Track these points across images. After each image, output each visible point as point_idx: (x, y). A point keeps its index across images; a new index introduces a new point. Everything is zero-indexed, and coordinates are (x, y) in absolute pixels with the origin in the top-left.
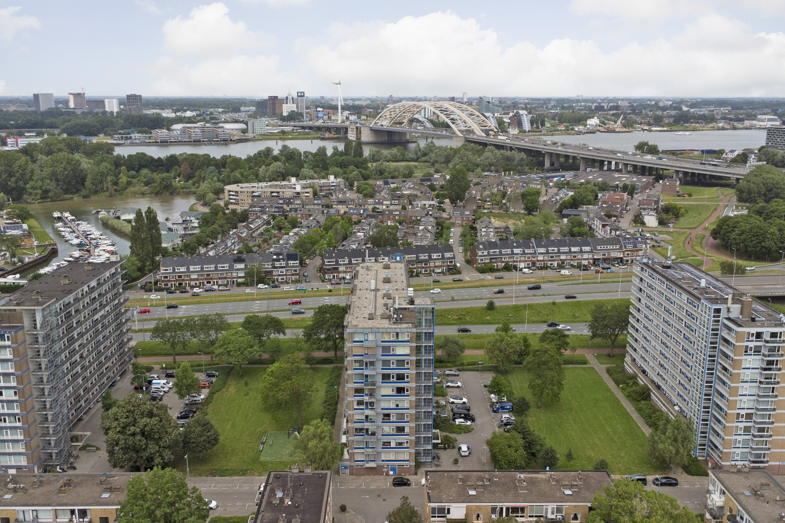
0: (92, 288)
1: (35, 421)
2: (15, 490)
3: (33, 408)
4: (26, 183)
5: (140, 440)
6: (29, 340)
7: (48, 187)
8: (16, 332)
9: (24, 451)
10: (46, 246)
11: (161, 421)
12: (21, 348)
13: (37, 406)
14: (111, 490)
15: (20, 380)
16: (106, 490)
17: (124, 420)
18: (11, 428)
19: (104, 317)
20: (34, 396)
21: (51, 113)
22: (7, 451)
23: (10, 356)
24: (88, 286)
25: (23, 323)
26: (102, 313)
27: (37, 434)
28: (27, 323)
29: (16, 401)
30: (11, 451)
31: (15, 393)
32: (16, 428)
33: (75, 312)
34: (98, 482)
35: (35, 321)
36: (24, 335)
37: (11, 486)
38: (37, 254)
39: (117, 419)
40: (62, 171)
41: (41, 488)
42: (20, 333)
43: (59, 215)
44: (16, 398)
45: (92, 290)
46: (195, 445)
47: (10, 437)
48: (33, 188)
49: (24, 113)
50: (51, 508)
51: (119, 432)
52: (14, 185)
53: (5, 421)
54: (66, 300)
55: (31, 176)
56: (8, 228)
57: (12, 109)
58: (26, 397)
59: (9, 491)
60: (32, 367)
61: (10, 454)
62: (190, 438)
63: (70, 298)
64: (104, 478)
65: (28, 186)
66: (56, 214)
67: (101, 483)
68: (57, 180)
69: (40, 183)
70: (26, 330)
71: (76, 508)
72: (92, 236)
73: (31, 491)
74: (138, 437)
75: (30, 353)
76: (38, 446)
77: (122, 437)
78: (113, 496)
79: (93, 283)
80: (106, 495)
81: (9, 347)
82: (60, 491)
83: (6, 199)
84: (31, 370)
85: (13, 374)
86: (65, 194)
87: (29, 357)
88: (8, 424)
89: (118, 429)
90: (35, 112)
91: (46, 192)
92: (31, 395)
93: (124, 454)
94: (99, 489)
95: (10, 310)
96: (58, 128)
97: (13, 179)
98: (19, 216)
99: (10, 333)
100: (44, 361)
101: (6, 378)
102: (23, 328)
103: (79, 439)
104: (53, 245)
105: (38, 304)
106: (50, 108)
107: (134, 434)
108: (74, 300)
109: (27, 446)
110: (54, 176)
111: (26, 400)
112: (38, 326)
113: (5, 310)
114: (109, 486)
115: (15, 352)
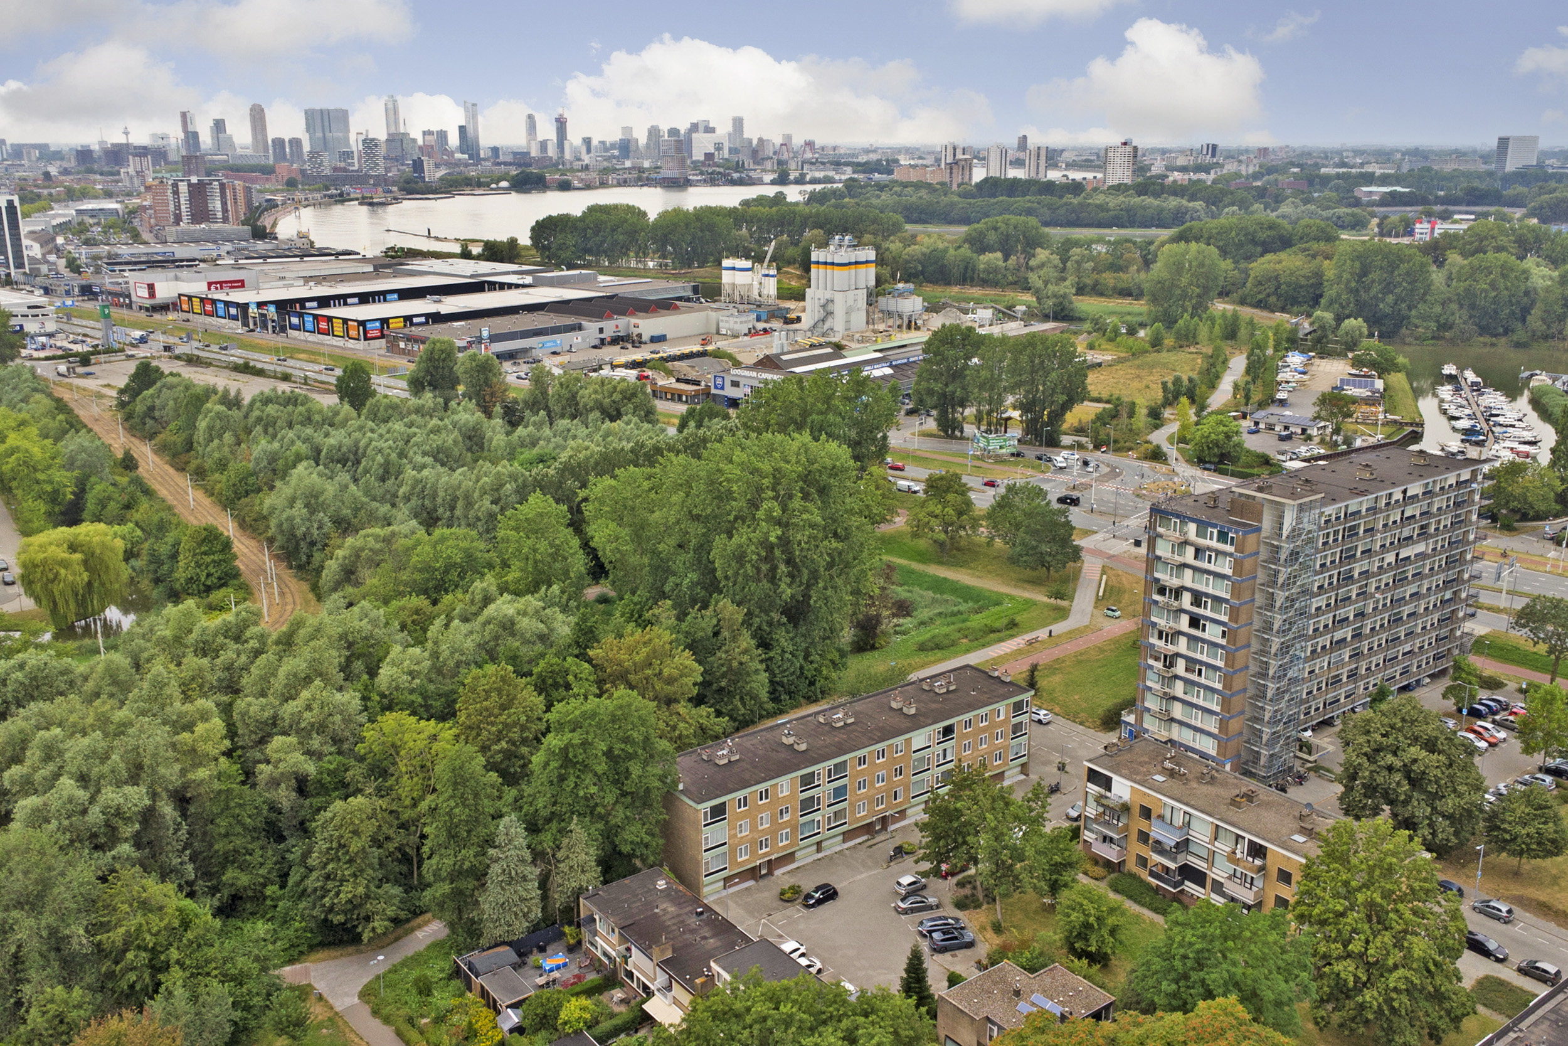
0: (1411, 497)
1: (1245, 690)
2: (1172, 774)
3: (1247, 667)
4: (1410, 308)
5: (1398, 784)
6: (1264, 554)
7: (1451, 319)
8: (1245, 534)
9: (1216, 731)
10: (1400, 425)
11: (1451, 765)
12: (1248, 564)
13: (1253, 668)
14: (1309, 833)
15: (1234, 613)
16: (1303, 831)
17: (1379, 737)
18: (1207, 688)
19: (1421, 556)
20: (1253, 650)
21: (1522, 176)
22: (1193, 722)
23: (1228, 571)
24: (1405, 492)
25: (1260, 521)
26: (1420, 548)
27: (1242, 712)
28: (1267, 524)
29: (1222, 647)
30: (1199, 725)
31: (1224, 632)
32: (1213, 690)
33: (1365, 531)
34: (1297, 814)
35: (1281, 524)
36: (1258, 544)
37: (1168, 765)
38: (1380, 437)
39: (1368, 732)
40: (1486, 291)
41: (1210, 787)
42: (1252, 538)
43: (1454, 372)
44: (1223, 642)
45: (1408, 500)
46: (1507, 837)
47: (1201, 702)
48: (1425, 318)
49: (1468, 175)
50: (1211, 819)
51: (1365, 754)
52: (1388, 310)
53: (1200, 674)
54: (1354, 504)
55: (1424, 294)
56: (1348, 383)
57: (1449, 168)
58: (1239, 645)
59: (1165, 771)
60: (1260, 600)
61: (1196, 729)
62: (1503, 821)
63: (1360, 503)
64: (1305, 812)
65: (1414, 312)
66: (1449, 369)
67: (1301, 818)
68: (1473, 306)
69: (1438, 309)
70: (1264, 534)
71: (1248, 836)
72: (1500, 419)
73: (1194, 784)
74: (1398, 777)
75: (1261, 576)
76: (1241, 734)
77: (1367, 764)
78: (1310, 844)
79: (1415, 489)
80: (1300, 838)
81: (1231, 555)
82: (1234, 802)
83: (1365, 331)
84: (1257, 604)
85: (1226, 601)
86: (1481, 335)
87: (1259, 581)
88: (1203, 680)
89: (1366, 749)
90: (1490, 174)
91: (1445, 326)
92: (1248, 646)
93: (1365, 796)
94: (1295, 825)
95: (1247, 496)
96: (1525, 206)
97: (1390, 298)
98: (1373, 365)
99: (1236, 532)
100: (1280, 597)
101: (1216, 604)
102: (1258, 530)
103: (1314, 750)
104: (1417, 425)
105: (1293, 495)
106: (1524, 167)
107: (1390, 768)
108: (1368, 510)
109: (1223, 725)
110: (1468, 300)
111: (1237, 650)
112: (1285, 533)
113: (1241, 495)
114: (1309, 827)
115: (1238, 566)
